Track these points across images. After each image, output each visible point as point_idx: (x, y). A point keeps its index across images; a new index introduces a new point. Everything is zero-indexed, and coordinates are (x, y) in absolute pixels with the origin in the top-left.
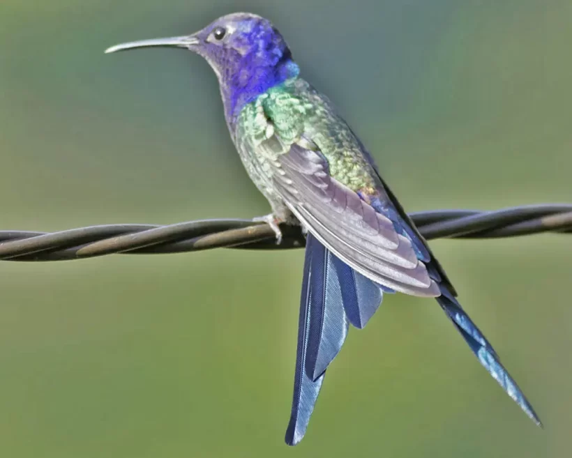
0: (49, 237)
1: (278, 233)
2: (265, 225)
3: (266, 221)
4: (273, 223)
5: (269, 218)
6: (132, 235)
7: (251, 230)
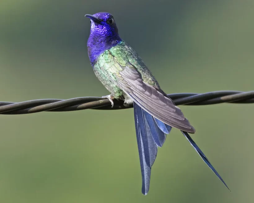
0: (16, 104)
1: (112, 103)
2: (107, 99)
3: (107, 97)
4: (110, 98)
5: (109, 97)
6: (51, 103)
7: (101, 101)
